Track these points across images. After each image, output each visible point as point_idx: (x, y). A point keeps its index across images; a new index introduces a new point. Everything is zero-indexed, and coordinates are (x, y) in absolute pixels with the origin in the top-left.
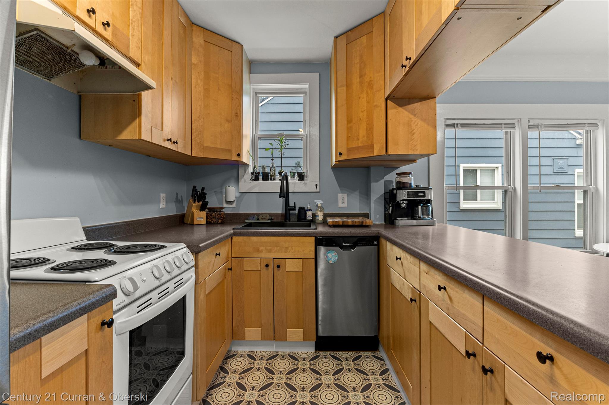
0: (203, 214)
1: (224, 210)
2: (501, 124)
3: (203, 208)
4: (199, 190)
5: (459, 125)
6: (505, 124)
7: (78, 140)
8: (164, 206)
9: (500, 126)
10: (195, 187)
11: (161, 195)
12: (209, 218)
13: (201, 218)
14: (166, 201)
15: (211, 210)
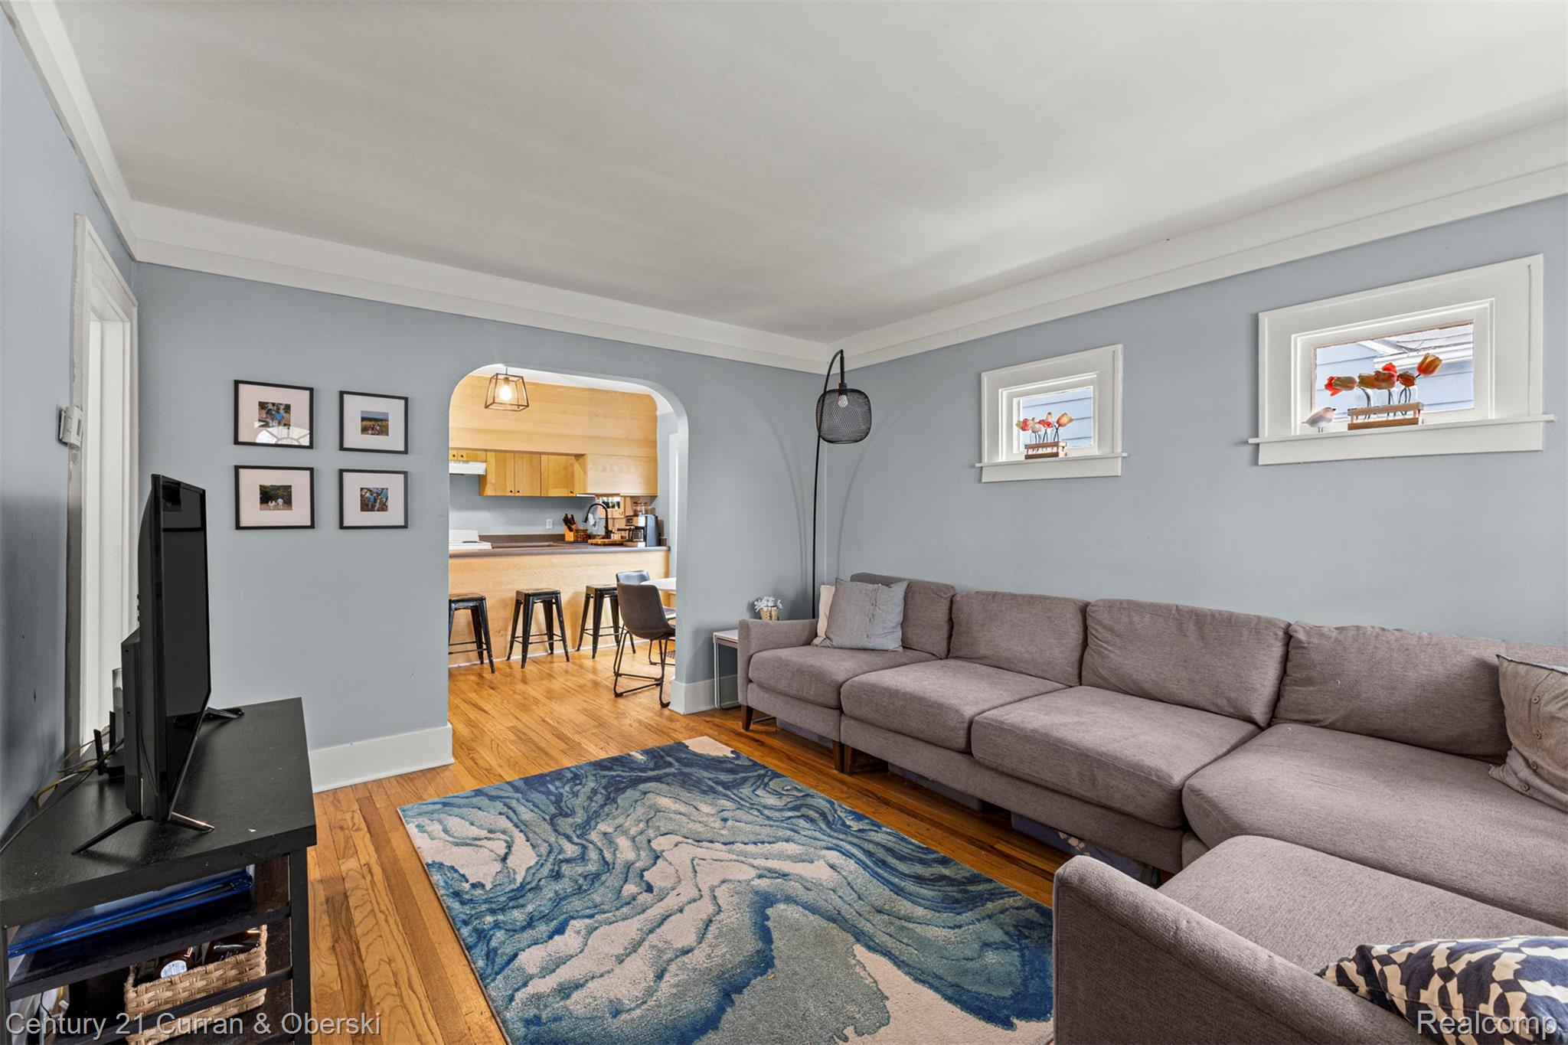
1: (588, 531)
3: (571, 529)
4: (569, 516)
7: (478, 497)
8: (551, 528)
10: (566, 515)
11: (548, 520)
12: (576, 536)
13: (570, 536)
14: (553, 524)
15: (577, 531)
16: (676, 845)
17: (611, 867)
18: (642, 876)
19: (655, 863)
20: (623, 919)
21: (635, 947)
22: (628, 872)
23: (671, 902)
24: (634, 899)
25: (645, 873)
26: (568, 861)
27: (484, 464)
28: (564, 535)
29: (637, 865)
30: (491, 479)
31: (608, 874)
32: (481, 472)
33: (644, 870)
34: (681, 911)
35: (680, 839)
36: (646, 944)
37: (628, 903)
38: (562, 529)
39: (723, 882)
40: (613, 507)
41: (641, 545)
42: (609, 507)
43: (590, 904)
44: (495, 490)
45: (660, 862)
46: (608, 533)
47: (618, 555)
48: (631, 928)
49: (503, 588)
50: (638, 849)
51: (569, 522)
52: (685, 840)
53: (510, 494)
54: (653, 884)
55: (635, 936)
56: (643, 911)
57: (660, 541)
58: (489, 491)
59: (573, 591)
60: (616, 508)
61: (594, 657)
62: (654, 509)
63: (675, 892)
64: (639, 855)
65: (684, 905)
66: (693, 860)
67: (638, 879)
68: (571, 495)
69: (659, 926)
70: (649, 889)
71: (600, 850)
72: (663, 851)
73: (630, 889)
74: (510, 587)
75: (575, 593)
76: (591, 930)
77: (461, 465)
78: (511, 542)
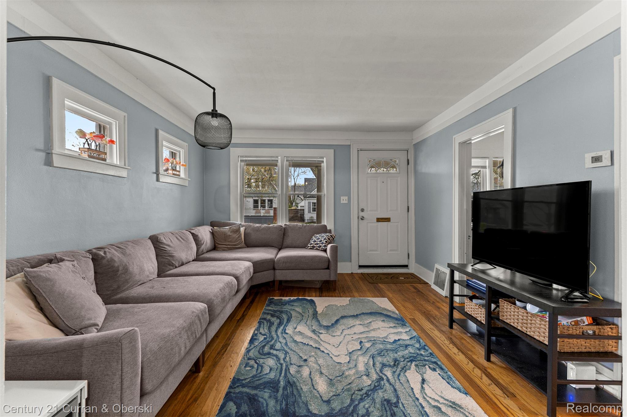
16: (339, 355)
17: (372, 356)
18: (361, 348)
19: (353, 351)
20: (374, 337)
21: (374, 330)
22: (366, 351)
23: (356, 337)
24: (368, 341)
25: (359, 348)
26: (390, 366)
29: (361, 353)
31: (374, 353)
33: (359, 350)
34: (355, 333)
35: (334, 358)
36: (370, 329)
37: (370, 341)
39: (334, 336)
43: (385, 345)
45: (351, 351)
48: (372, 334)
50: (356, 360)
52: (333, 357)
54: (359, 344)
55: (373, 332)
56: (367, 337)
63: (353, 339)
64: (357, 357)
65: (353, 334)
66: (337, 347)
67: (363, 347)
69: (364, 332)
70: (361, 342)
71: (374, 367)
72: (346, 355)
73: (368, 345)
76: (386, 337)
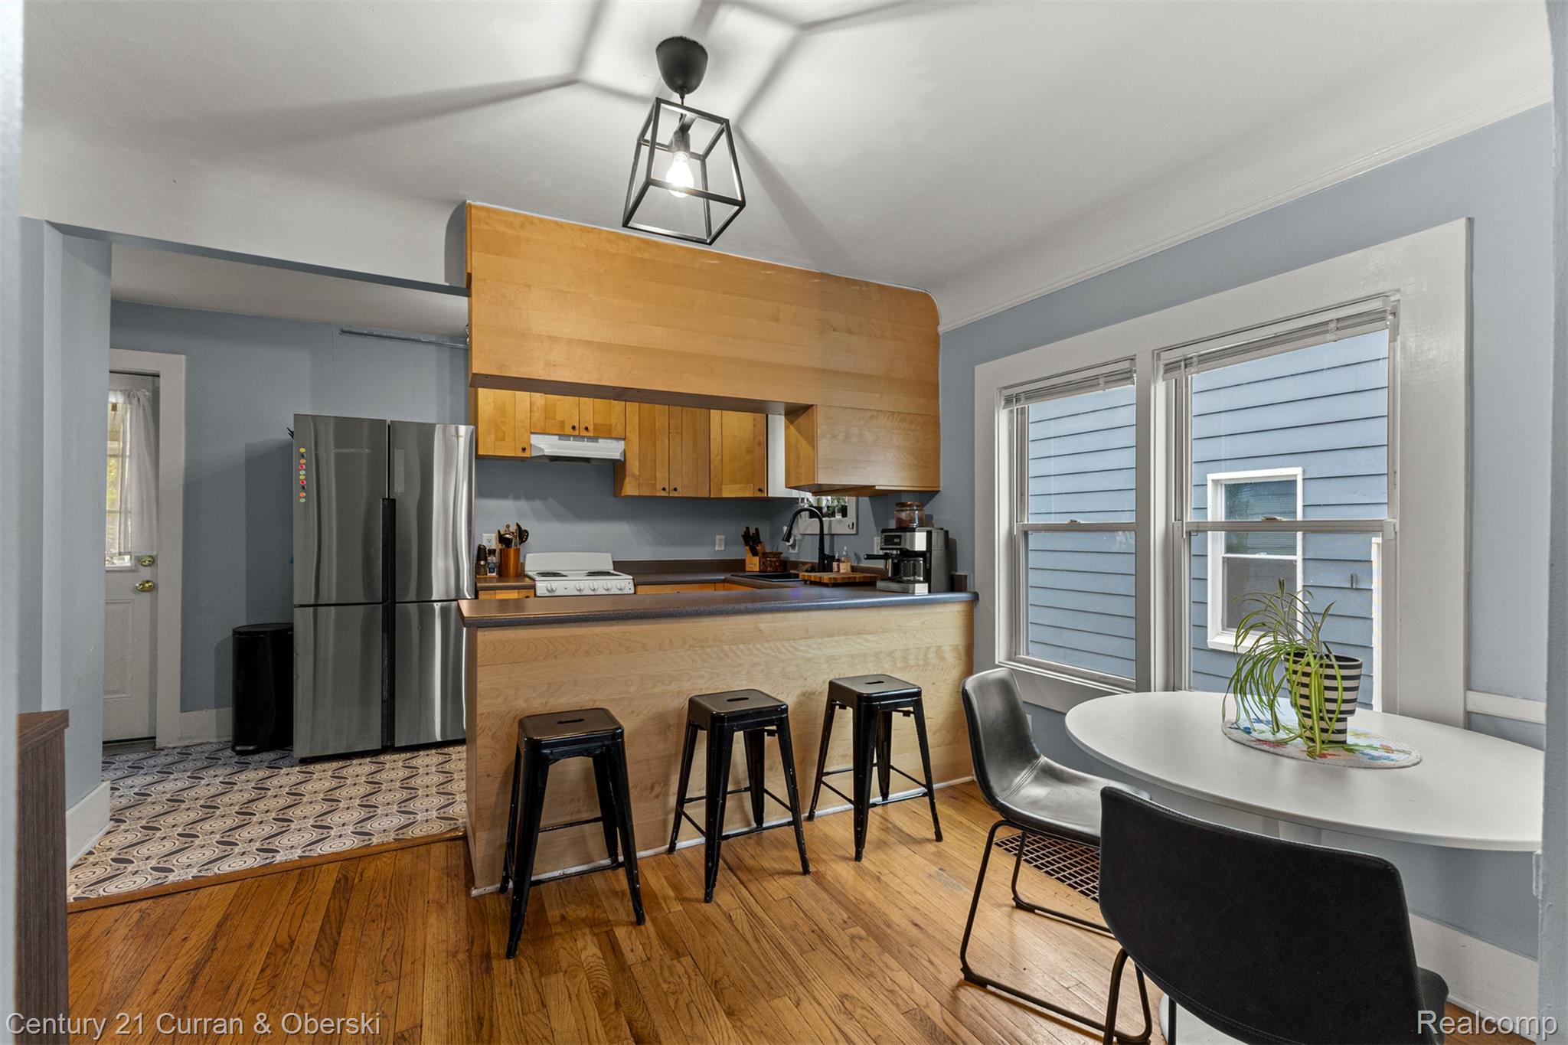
0: (756, 560)
1: (782, 556)
2: (1096, 377)
3: (755, 553)
4: (752, 531)
5: (1022, 397)
6: (1106, 375)
7: (613, 498)
8: (722, 548)
9: (1095, 382)
10: (748, 528)
11: (718, 537)
12: (762, 564)
13: (753, 564)
14: (726, 544)
15: (765, 555)
27: (623, 442)
28: (744, 561)
30: (633, 467)
32: (616, 455)
38: (740, 552)
40: (833, 515)
41: (921, 589)
42: (824, 516)
44: (639, 485)
46: (826, 562)
47: (885, 613)
49: (658, 689)
51: (751, 540)
53: (663, 494)
57: (955, 584)
58: (630, 489)
59: (799, 691)
60: (838, 516)
61: (858, 857)
62: (930, 517)
68: (760, 495)
74: (674, 687)
75: (804, 694)
77: (586, 444)
78: (663, 572)
